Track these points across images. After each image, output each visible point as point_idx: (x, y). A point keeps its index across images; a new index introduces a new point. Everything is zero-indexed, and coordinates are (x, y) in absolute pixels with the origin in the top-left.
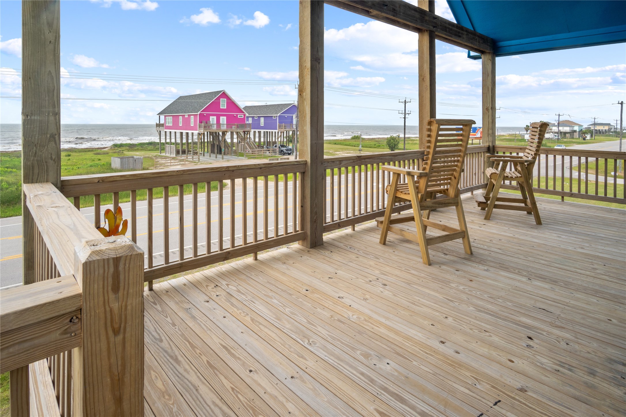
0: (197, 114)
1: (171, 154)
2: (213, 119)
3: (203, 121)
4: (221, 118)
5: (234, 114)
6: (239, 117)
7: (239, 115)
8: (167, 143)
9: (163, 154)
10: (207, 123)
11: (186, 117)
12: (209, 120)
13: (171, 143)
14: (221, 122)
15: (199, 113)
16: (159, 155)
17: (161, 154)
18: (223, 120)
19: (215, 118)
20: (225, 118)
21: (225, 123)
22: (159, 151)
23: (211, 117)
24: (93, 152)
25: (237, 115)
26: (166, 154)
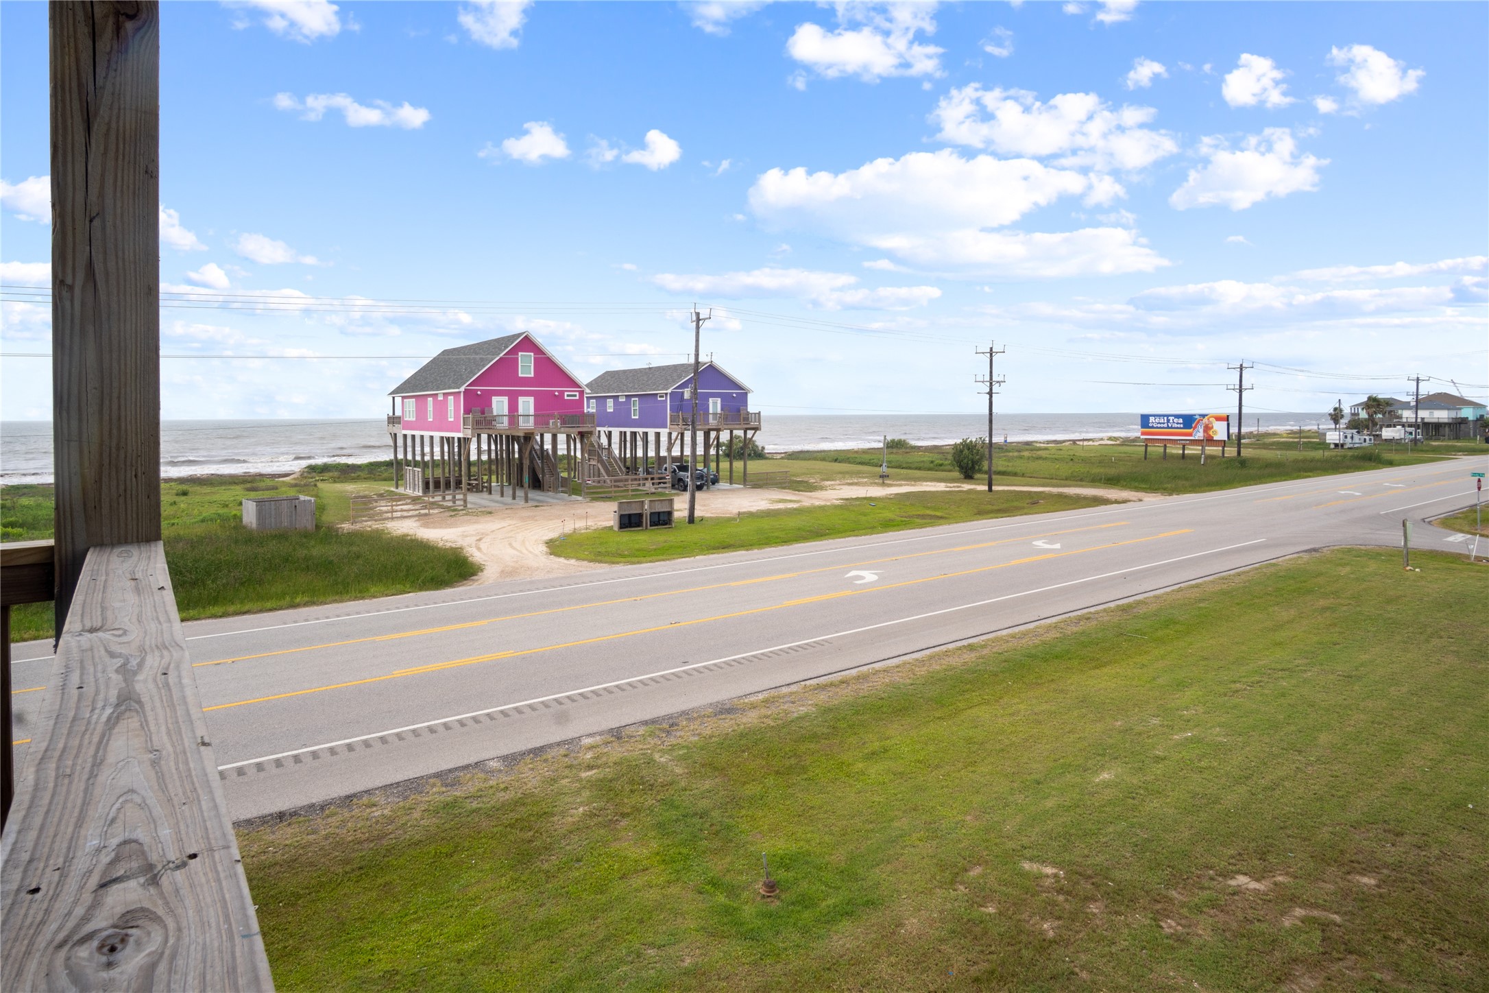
0: (460, 392)
1: (414, 490)
2: (500, 405)
3: (473, 409)
4: (521, 400)
5: (555, 391)
6: (566, 398)
7: (566, 393)
8: (408, 463)
9: (401, 490)
10: (483, 413)
11: (440, 398)
12: (490, 405)
13: (416, 464)
14: (521, 411)
15: (462, 389)
16: (392, 491)
17: (397, 488)
18: (527, 405)
19: (505, 400)
20: (531, 400)
21: (532, 412)
22: (394, 482)
23: (495, 399)
24: (242, 486)
25: (562, 393)
26: (406, 488)
